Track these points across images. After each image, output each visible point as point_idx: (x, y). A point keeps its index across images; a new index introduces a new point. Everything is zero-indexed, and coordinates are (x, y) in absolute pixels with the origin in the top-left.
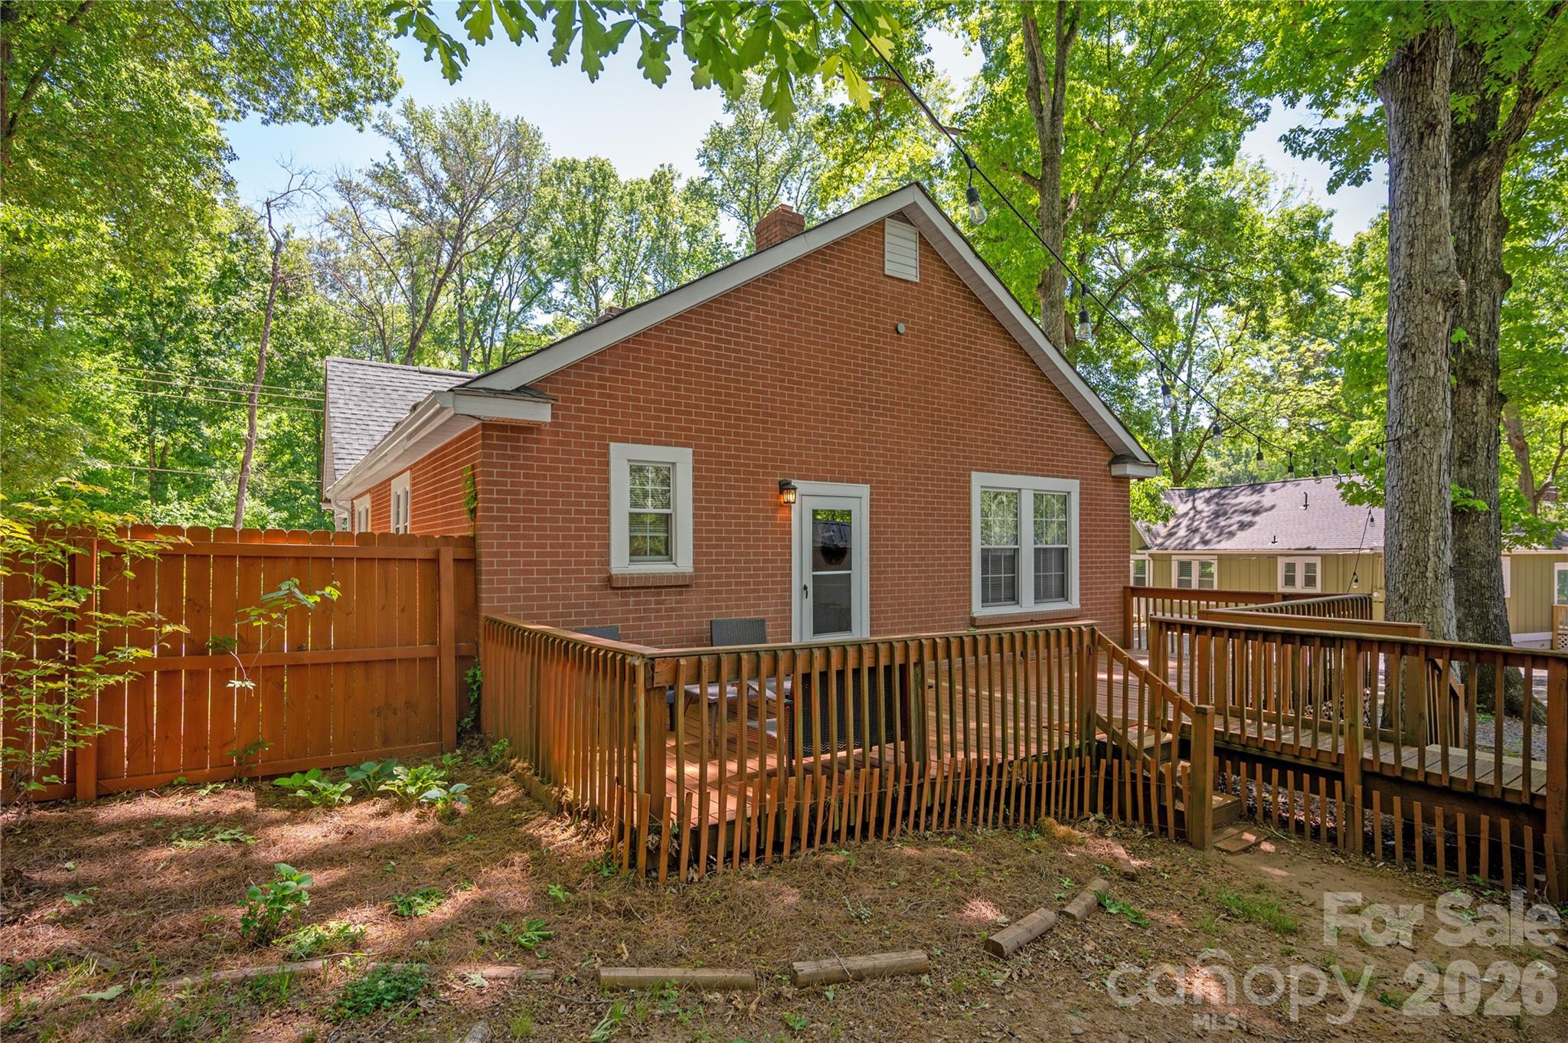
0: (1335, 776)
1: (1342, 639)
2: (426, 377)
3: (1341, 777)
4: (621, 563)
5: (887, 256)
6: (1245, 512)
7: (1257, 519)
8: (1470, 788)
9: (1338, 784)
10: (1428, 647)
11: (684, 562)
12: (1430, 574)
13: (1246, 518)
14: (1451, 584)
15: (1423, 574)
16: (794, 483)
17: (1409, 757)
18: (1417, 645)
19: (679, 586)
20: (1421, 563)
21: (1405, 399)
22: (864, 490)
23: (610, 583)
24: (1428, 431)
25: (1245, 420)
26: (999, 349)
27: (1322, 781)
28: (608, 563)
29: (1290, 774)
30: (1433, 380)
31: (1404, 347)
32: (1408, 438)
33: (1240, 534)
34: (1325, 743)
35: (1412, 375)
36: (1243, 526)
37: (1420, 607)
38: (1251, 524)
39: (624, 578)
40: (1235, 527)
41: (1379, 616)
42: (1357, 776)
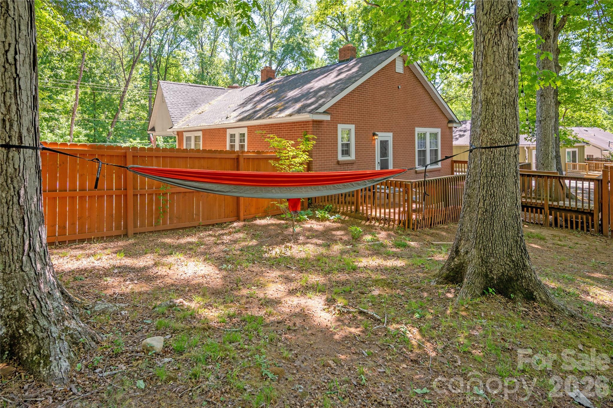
0: (542, 208)
1: (543, 176)
2: (192, 87)
3: (544, 209)
4: (340, 158)
5: (396, 67)
6: (461, 131)
7: (465, 133)
8: (576, 209)
9: (543, 210)
10: (559, 177)
11: (353, 157)
12: (550, 158)
13: (462, 133)
14: (555, 160)
15: (548, 157)
16: (377, 133)
17: (561, 203)
18: (557, 177)
19: (351, 163)
20: (547, 155)
21: (542, 110)
22: (391, 134)
23: (338, 163)
24: (549, 119)
25: (457, 97)
26: (420, 91)
27: (539, 210)
28: (337, 157)
29: (530, 209)
30: (550, 105)
31: (542, 95)
32: (543, 120)
33: (460, 139)
34: (539, 202)
35: (544, 103)
36: (461, 136)
37: (547, 167)
38: (463, 135)
39: (342, 161)
40: (458, 136)
41: (534, 168)
42: (548, 208)
